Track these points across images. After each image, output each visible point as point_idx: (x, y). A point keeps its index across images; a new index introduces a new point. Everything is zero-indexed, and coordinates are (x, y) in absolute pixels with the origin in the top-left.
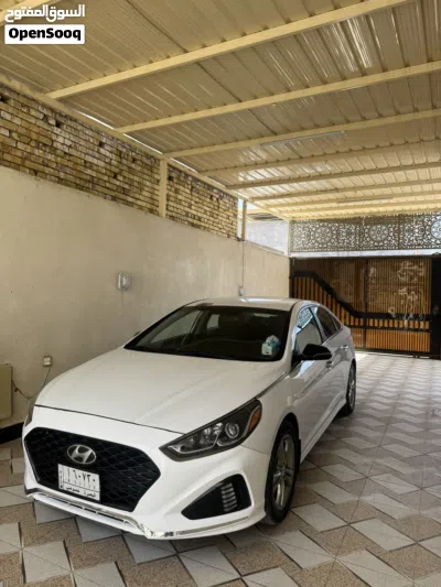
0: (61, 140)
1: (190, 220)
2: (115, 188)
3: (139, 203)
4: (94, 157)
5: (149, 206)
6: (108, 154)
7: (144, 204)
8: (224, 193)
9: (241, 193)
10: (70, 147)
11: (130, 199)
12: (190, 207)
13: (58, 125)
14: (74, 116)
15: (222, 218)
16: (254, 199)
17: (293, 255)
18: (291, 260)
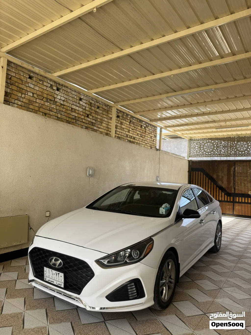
0: (59, 97)
1: (129, 139)
2: (87, 122)
3: (100, 130)
4: (77, 106)
5: (105, 131)
6: (84, 104)
7: (103, 131)
8: (149, 124)
9: (159, 124)
10: (64, 101)
11: (95, 128)
12: (129, 132)
13: (58, 89)
14: (67, 85)
15: (148, 138)
16: (166, 127)
17: (190, 159)
18: (189, 162)
